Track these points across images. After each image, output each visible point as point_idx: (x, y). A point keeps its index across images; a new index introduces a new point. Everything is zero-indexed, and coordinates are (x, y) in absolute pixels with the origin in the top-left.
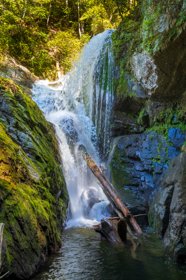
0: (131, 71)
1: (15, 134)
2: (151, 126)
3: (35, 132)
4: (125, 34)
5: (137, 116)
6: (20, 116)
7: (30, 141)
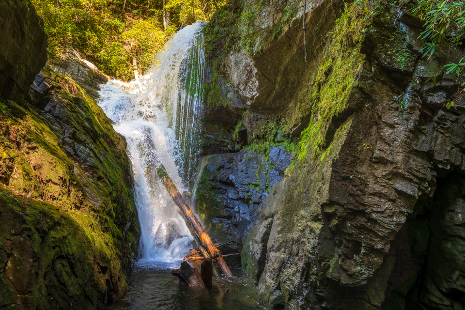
0: (226, 74)
1: (71, 147)
2: (249, 143)
3: (99, 146)
4: (220, 28)
5: (232, 131)
6: (79, 124)
7: (90, 157)
